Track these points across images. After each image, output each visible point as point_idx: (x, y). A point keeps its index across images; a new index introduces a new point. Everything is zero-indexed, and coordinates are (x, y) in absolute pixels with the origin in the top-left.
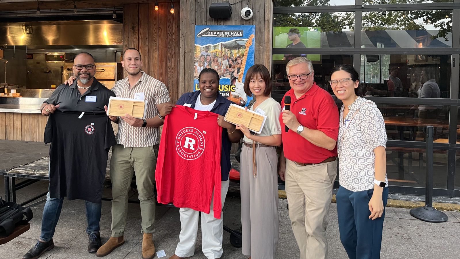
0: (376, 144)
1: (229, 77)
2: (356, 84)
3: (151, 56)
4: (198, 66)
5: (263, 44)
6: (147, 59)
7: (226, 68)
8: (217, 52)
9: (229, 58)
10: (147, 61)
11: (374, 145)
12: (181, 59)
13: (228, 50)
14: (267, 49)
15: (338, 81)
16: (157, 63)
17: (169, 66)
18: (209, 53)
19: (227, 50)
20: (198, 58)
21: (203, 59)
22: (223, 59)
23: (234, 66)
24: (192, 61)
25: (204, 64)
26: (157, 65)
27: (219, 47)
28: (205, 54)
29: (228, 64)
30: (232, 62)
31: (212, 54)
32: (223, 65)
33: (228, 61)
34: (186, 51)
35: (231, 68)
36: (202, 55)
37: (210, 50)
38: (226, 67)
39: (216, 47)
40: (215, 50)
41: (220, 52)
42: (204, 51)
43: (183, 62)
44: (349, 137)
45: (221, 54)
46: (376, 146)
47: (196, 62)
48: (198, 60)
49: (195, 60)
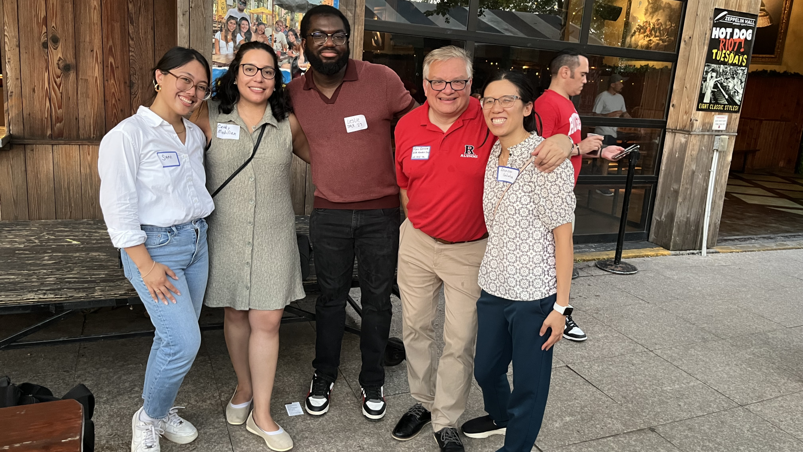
0: (562, 219)
1: (288, 68)
2: (527, 108)
3: (82, 5)
4: (221, 41)
5: (354, 9)
6: (70, 9)
7: (283, 50)
8: (262, 13)
9: (288, 28)
10: (70, 17)
11: (558, 220)
12: (181, 19)
13: (287, 13)
14: (359, 18)
15: (495, 100)
16: (99, 23)
17: (130, 32)
18: (246, 13)
19: (284, 11)
20: (220, 22)
21: (232, 26)
22: (276, 30)
23: (298, 47)
24: (207, 28)
25: (235, 37)
26: (99, 28)
27: (269, 3)
28: (236, 14)
29: (286, 40)
30: (294, 37)
31: (253, 17)
32: (275, 42)
33: (287, 36)
34: (192, 3)
35: (292, 50)
36: (231, 17)
37: (248, 7)
38: (283, 47)
39: (262, 4)
40: (260, 10)
41: (269, 14)
42: (234, 8)
43: (186, 28)
44: (509, 203)
45: (273, 20)
46: (561, 222)
47: (217, 31)
48: (222, 27)
49: (214, 25)
